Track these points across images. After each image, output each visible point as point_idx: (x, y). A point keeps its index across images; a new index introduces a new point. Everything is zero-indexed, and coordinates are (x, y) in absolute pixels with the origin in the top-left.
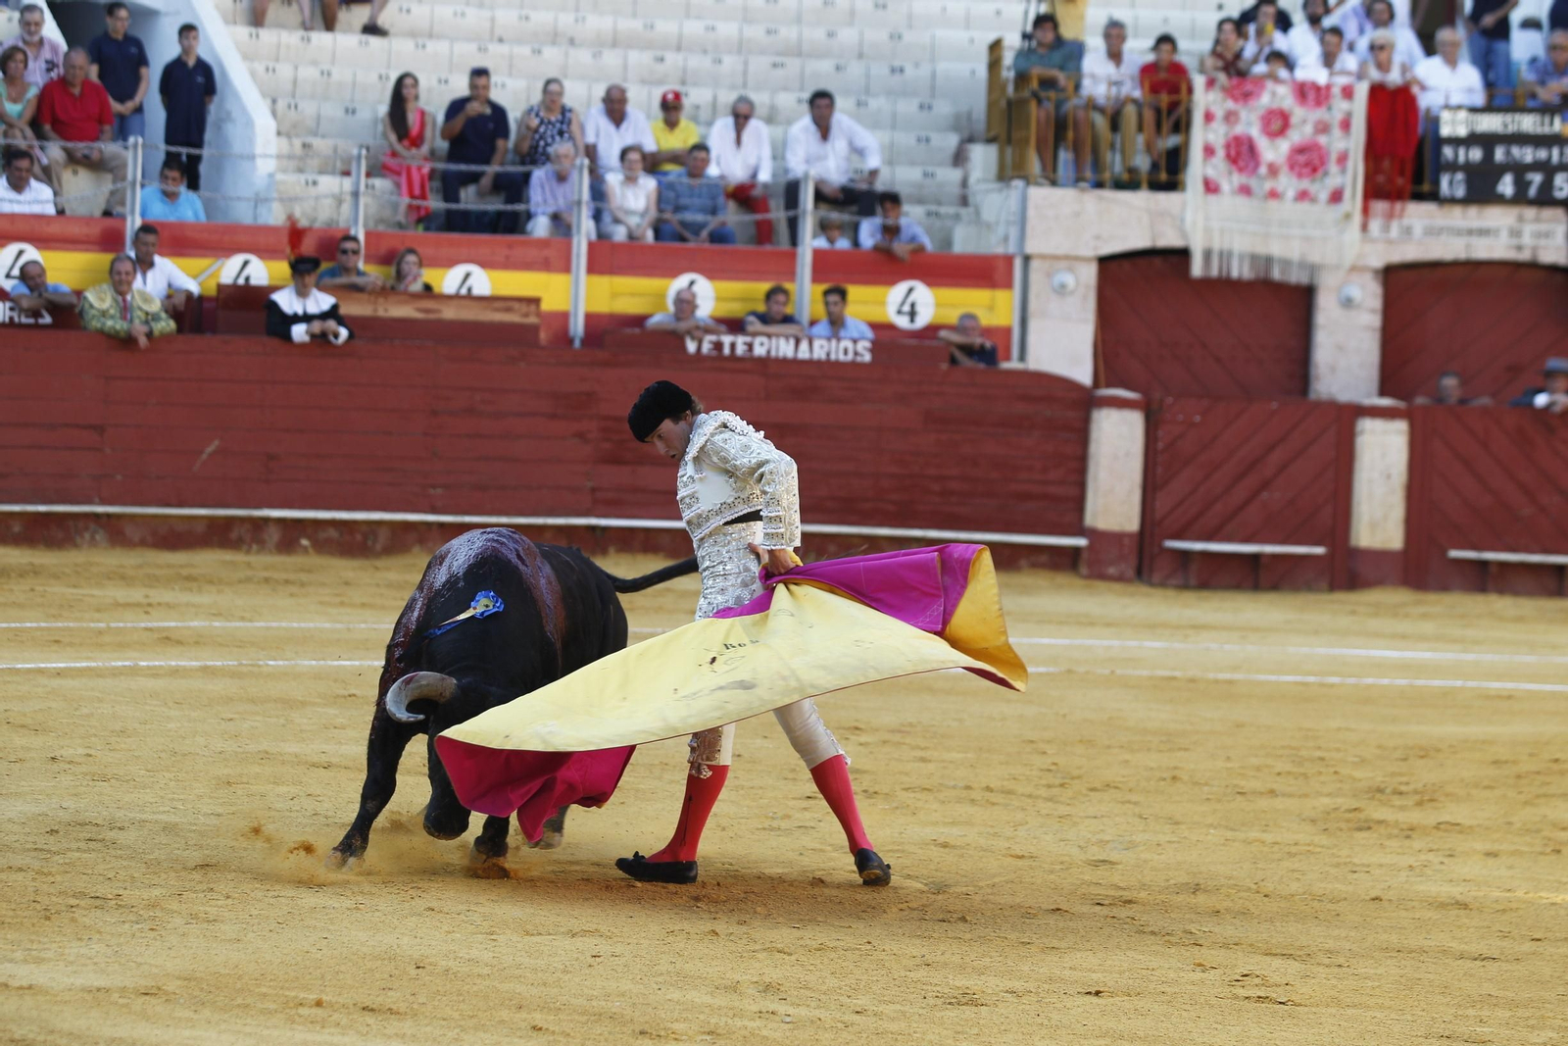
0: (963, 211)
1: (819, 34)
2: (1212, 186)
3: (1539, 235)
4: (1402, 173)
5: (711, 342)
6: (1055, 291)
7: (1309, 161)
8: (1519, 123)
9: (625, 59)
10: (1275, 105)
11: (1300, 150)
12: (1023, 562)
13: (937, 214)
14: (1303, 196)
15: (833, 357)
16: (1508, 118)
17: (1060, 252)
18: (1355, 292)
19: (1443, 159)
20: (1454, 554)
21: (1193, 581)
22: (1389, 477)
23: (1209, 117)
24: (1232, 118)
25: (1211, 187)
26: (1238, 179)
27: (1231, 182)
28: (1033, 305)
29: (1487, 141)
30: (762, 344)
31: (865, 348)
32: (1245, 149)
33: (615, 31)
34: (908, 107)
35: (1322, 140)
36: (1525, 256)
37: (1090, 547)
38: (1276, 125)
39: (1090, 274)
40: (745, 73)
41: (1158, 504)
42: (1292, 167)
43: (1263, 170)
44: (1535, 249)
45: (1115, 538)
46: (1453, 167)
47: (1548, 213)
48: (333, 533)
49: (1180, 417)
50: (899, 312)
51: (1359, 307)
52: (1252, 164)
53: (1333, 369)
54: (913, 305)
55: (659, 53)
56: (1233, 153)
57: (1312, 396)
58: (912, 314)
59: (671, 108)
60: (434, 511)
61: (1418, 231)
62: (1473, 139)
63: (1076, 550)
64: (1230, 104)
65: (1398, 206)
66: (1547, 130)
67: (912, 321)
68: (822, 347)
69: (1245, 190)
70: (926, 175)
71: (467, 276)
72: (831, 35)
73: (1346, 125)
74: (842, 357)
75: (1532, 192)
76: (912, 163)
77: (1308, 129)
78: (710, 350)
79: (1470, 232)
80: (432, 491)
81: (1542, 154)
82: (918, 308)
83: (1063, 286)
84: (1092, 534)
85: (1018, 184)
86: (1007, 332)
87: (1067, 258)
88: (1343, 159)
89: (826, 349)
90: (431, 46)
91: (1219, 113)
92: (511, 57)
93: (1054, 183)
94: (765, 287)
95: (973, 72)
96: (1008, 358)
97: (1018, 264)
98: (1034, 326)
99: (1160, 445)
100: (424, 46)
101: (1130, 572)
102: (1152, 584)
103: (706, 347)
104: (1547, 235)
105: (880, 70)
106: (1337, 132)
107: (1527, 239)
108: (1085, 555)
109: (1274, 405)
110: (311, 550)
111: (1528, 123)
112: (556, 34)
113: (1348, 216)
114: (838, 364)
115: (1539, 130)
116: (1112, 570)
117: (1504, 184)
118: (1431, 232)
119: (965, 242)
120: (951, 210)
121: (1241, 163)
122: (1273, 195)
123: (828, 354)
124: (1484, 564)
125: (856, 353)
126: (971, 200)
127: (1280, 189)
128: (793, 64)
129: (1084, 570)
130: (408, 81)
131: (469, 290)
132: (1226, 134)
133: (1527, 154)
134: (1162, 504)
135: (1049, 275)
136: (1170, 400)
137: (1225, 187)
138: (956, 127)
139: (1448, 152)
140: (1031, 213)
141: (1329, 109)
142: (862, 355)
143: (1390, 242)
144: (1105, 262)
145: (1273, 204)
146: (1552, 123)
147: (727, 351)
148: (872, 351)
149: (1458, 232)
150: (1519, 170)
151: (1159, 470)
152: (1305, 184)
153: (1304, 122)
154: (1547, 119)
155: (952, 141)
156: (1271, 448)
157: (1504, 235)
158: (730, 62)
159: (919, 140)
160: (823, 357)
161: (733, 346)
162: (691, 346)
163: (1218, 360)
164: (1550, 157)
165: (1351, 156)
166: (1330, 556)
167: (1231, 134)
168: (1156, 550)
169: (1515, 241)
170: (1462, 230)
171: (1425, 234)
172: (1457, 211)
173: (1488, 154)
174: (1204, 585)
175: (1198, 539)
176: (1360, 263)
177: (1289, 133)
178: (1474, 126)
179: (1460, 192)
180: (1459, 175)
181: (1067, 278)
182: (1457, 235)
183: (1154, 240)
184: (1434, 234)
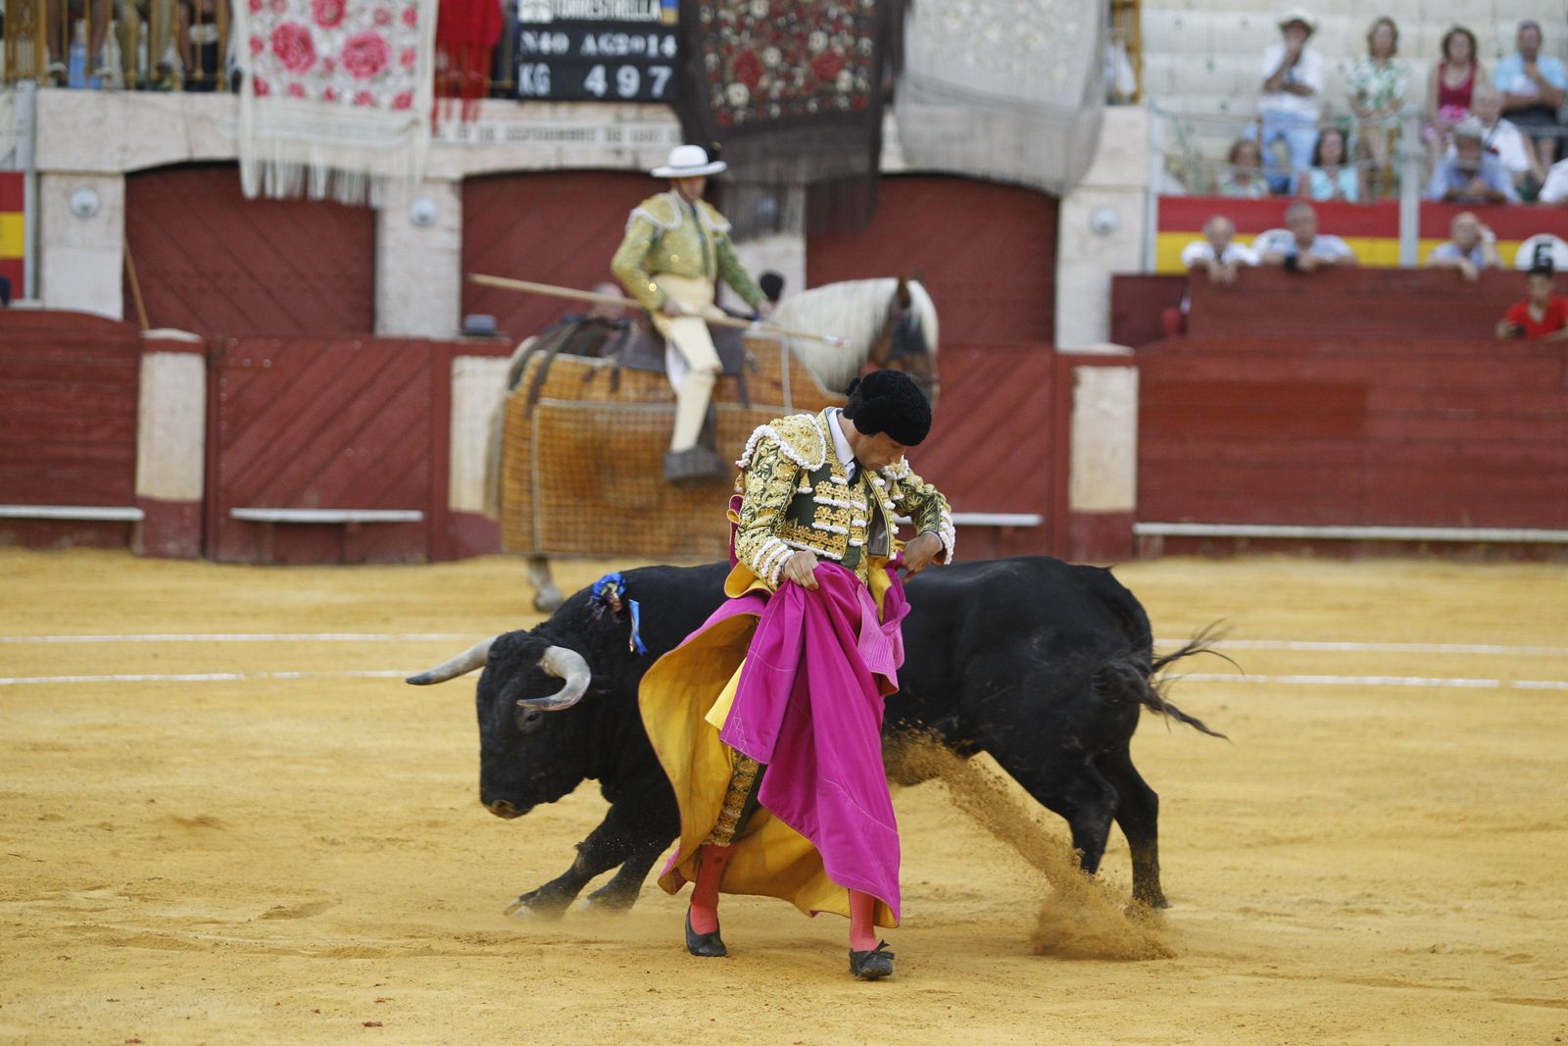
2: (262, 88)
3: (639, 137)
6: (76, 215)
7: (367, 57)
8: (613, 6)
11: (358, 44)
12: (65, 540)
14: (363, 99)
17: (81, 166)
18: (429, 208)
19: (523, 49)
21: (269, 557)
24: (281, 6)
25: (260, 89)
26: (288, 77)
27: (280, 81)
28: (49, 230)
29: (573, 28)
32: (293, 41)
35: (383, 32)
36: (624, 162)
37: (146, 521)
38: (331, 13)
39: (114, 193)
41: (223, 466)
42: (349, 65)
43: (318, 67)
44: (636, 153)
45: (176, 508)
46: (536, 58)
47: (649, 111)
49: (247, 362)
51: (433, 225)
52: (304, 60)
53: (404, 299)
56: (281, 47)
57: (381, 331)
61: (500, 135)
62: (558, 25)
63: (129, 525)
65: (473, 104)
66: (644, 15)
69: (297, 91)
73: (411, 17)
77: (367, 19)
79: (561, 135)
81: (638, 44)
83: (85, 208)
84: (149, 504)
85: (26, 86)
86: (17, 264)
87: (88, 174)
88: (408, 58)
96: (20, 295)
97: (29, 183)
98: (50, 256)
99: (224, 396)
101: (194, 549)
102: (218, 561)
104: (651, 137)
106: (399, 24)
108: (140, 531)
111: (621, 8)
113: (415, 123)
115: (635, 16)
116: (171, 547)
117: (596, 81)
118: (515, 136)
121: (292, 59)
122: (329, 96)
127: (336, 89)
129: (138, 547)
132: (272, 24)
133: (622, 45)
134: (229, 464)
135: (67, 195)
136: (234, 342)
137: (275, 87)
139: (528, 39)
140: (44, 120)
143: (468, 148)
144: (133, 178)
145: (329, 107)
146: (649, 9)
149: (548, 135)
150: (613, 64)
151: (224, 425)
152: (364, 85)
153: (362, 10)
154: (644, 4)
156: (355, 395)
157: (601, 136)
163: (268, 292)
164: (647, 46)
165: (419, 54)
166: (427, 523)
167: (278, 25)
168: (222, 521)
169: (613, 145)
170: (552, 133)
171: (509, 138)
172: (545, 110)
173: (576, 43)
174: (282, 560)
175: (271, 506)
176: (433, 173)
177: (345, 22)
178: (561, 11)
179: (543, 88)
180: (543, 68)
181: (86, 197)
182: (546, 138)
183: (191, 151)
184: (518, 138)
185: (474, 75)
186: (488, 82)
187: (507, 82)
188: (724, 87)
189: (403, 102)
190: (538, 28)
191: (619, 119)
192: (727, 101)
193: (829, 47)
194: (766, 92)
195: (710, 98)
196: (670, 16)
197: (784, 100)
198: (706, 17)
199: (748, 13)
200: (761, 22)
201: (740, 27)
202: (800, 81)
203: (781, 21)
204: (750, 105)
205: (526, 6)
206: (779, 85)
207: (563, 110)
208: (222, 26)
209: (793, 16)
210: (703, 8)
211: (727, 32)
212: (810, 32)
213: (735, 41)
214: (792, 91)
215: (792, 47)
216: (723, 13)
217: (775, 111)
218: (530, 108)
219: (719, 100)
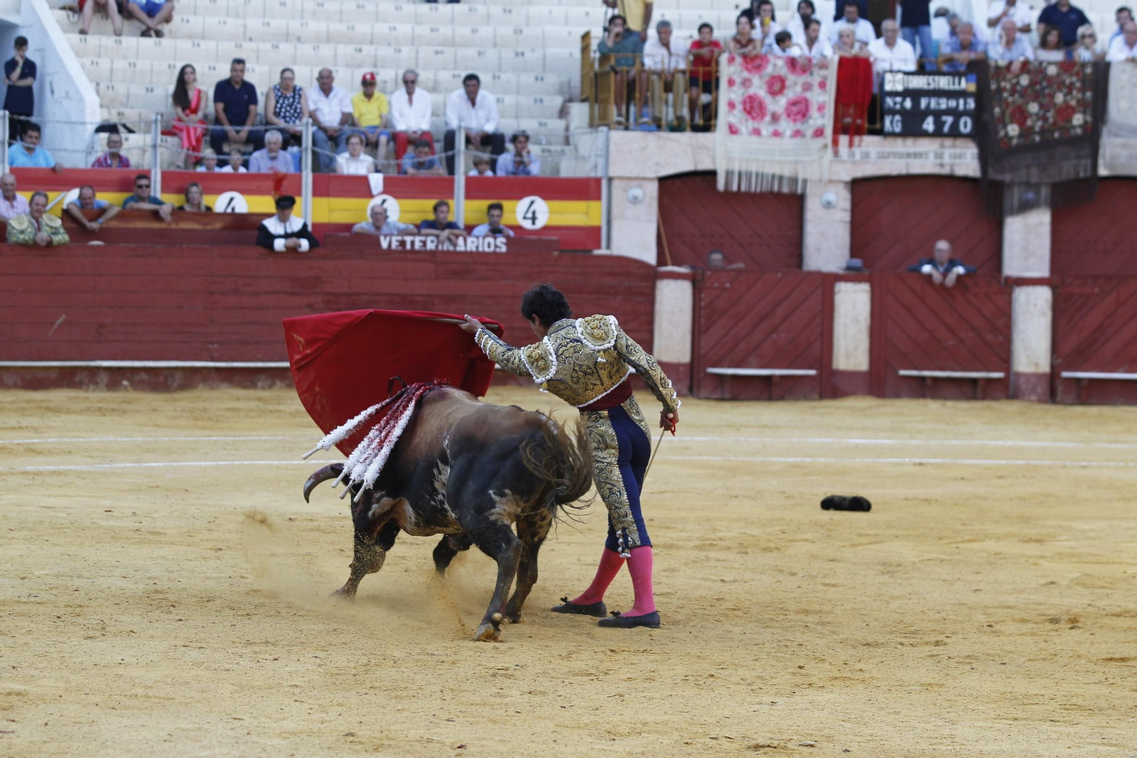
0: (566, 148)
1: (466, 31)
2: (734, 130)
3: (955, 157)
4: (861, 117)
5: (397, 241)
6: (630, 201)
7: (800, 110)
8: (939, 82)
9: (335, 50)
10: (776, 74)
11: (794, 103)
13: (549, 151)
14: (797, 134)
15: (480, 249)
16: (931, 78)
17: (633, 174)
18: (831, 196)
19: (886, 106)
20: (902, 372)
21: (727, 396)
22: (858, 321)
23: (731, 83)
24: (747, 84)
25: (733, 130)
26: (751, 124)
27: (747, 127)
28: (615, 210)
29: (915, 94)
30: (432, 242)
31: (502, 243)
32: (755, 104)
33: (328, 32)
34: (527, 79)
35: (808, 95)
36: (945, 171)
38: (777, 87)
39: (653, 189)
40: (417, 58)
41: (702, 344)
42: (789, 115)
43: (768, 118)
44: (952, 166)
45: (676, 367)
46: (893, 112)
47: (960, 142)
48: (144, 376)
49: (716, 285)
50: (525, 218)
51: (834, 207)
52: (760, 114)
53: (818, 250)
54: (534, 213)
55: (358, 46)
56: (748, 107)
57: (805, 269)
58: (534, 219)
59: (368, 85)
60: (212, 359)
61: (873, 154)
62: (906, 93)
64: (746, 74)
65: (857, 139)
66: (957, 87)
67: (534, 223)
68: (473, 242)
69: (757, 132)
70: (540, 124)
71: (232, 200)
72: (474, 31)
73: (823, 85)
74: (486, 249)
75: (946, 129)
76: (532, 117)
77: (799, 89)
78: (397, 246)
79: (908, 155)
80: (211, 346)
81: (952, 103)
82: (537, 215)
83: (635, 198)
85: (604, 129)
86: (597, 230)
87: (637, 178)
88: (821, 108)
89: (476, 244)
90: (204, 44)
91: (738, 80)
92: (258, 51)
93: (627, 128)
94: (433, 202)
95: (571, 54)
96: (599, 247)
97: (604, 184)
98: (616, 225)
99: (703, 304)
100: (199, 45)
101: (685, 390)
102: (699, 398)
103: (394, 245)
104: (960, 156)
105: (508, 54)
106: (816, 89)
107: (947, 160)
109: (780, 275)
110: (129, 388)
111: (944, 82)
112: (288, 35)
113: (825, 146)
114: (484, 253)
115: (951, 87)
117: (928, 124)
119: (568, 170)
120: (558, 148)
121: (754, 115)
122: (776, 134)
123: (477, 247)
124: (923, 379)
125: (496, 246)
126: (571, 140)
127: (781, 130)
128: (449, 52)
130: (188, 70)
131: (233, 209)
132: (743, 95)
133: (944, 104)
134: (705, 343)
135: (626, 190)
137: (743, 130)
138: (560, 92)
139: (889, 101)
140: (612, 148)
141: (811, 74)
142: (500, 248)
143: (855, 163)
144: (663, 181)
145: (776, 140)
146: (960, 84)
147: (408, 247)
148: (506, 244)
149: (900, 156)
150: (938, 114)
151: (703, 320)
152: (799, 126)
153: (795, 84)
154: (957, 80)
155: (558, 101)
156: (778, 304)
157: (931, 156)
158: (407, 51)
159: (536, 101)
160: (474, 249)
161: (413, 243)
162: (384, 244)
163: (741, 245)
164: (958, 105)
165: (827, 106)
166: (819, 376)
167: (747, 94)
168: (702, 375)
169: (938, 161)
170: (903, 154)
171: (879, 157)
172: (899, 141)
173: (916, 103)
174: (735, 398)
175: (730, 366)
176: (834, 178)
177: (786, 91)
178: (908, 84)
179: (898, 129)
180: (898, 117)
181: (637, 192)
182: (899, 157)
183: (696, 166)
184: (883, 157)
185: (859, 121)
186: (866, 125)
187: (878, 126)
188: (1005, 126)
189: (819, 133)
190: (893, 94)
191: (942, 146)
192: (1007, 134)
193: (1065, 102)
194: (1032, 128)
195: (997, 133)
196: (972, 87)
197: (1042, 132)
198: (994, 87)
199: (1018, 83)
200: (1026, 88)
201: (1013, 91)
202: (1051, 120)
203: (1038, 87)
204: (1020, 136)
205: (889, 82)
206: (1040, 123)
207: (910, 141)
208: (714, 94)
209: (1045, 84)
210: (992, 81)
211: (1005, 94)
212: (1055, 93)
213: (1010, 99)
214: (1047, 126)
215: (1045, 101)
216: (1003, 84)
217: (1037, 138)
218: (890, 140)
219: (1002, 133)
